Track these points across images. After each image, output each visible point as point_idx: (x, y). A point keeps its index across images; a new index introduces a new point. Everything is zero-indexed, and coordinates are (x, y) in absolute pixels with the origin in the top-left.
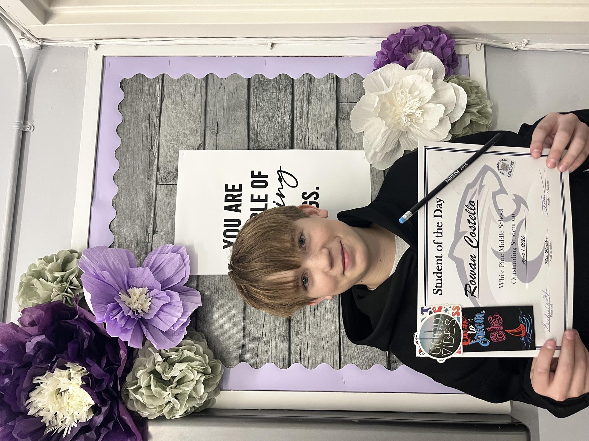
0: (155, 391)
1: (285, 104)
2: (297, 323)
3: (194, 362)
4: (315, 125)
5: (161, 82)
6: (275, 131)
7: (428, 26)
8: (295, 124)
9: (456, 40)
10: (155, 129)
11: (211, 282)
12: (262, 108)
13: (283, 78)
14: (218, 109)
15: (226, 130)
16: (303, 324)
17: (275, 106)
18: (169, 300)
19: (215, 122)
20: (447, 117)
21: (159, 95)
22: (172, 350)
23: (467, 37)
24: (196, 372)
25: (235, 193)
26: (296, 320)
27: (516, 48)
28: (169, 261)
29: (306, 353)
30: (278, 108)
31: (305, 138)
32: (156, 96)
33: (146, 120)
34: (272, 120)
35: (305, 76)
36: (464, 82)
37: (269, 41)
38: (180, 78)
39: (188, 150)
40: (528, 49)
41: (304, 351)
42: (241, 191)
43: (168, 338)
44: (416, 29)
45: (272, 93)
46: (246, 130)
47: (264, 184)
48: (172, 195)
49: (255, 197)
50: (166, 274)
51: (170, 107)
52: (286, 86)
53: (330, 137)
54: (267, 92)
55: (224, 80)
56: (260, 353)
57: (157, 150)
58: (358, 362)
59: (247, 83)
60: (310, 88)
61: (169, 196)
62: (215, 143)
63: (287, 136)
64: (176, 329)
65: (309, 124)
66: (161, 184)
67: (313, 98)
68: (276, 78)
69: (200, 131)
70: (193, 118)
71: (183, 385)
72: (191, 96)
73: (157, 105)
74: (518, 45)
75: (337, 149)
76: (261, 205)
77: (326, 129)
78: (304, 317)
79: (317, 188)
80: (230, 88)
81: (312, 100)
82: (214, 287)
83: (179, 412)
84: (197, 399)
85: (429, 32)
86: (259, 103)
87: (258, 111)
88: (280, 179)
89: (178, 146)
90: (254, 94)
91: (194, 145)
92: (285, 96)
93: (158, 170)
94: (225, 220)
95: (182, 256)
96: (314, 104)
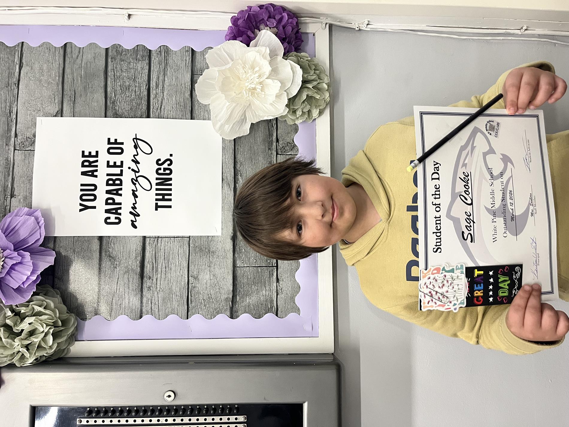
0: (6, 342)
1: (141, 74)
2: (149, 279)
3: (43, 316)
4: (170, 96)
5: (20, 49)
6: (132, 101)
7: (271, 4)
8: (151, 94)
9: (302, 19)
10: (13, 96)
11: (67, 243)
12: (119, 78)
13: (140, 48)
14: (75, 77)
15: (83, 98)
16: (155, 280)
17: (132, 76)
18: (20, 260)
19: (72, 90)
20: (285, 92)
21: (18, 62)
22: (22, 305)
23: (313, 16)
24: (45, 325)
25: (91, 159)
26: (148, 277)
27: (358, 28)
28: (24, 223)
29: (157, 306)
30: (135, 78)
31: (161, 108)
32: (15, 63)
33: (5, 87)
34: (129, 89)
35: (162, 47)
36: (302, 59)
37: (126, 12)
38: (39, 46)
39: (45, 117)
40: (369, 29)
41: (155, 304)
42: (98, 157)
43: (18, 294)
44: (261, 7)
45: (130, 63)
46: (104, 99)
47: (120, 151)
48: (29, 160)
49: (111, 164)
50: (21, 236)
51: (29, 75)
52: (143, 56)
53: (185, 107)
54: (125, 62)
55: (81, 49)
56: (114, 307)
57: (15, 116)
58: (204, 313)
59: (105, 52)
60: (166, 59)
61: (27, 162)
62: (72, 110)
63: (144, 105)
64: (26, 286)
65: (165, 94)
66: (18, 150)
67: (169, 69)
68: (134, 48)
69: (58, 99)
70: (51, 85)
71: (34, 336)
72: (49, 64)
73: (16, 73)
74: (360, 25)
75: (191, 119)
76: (117, 171)
77: (181, 100)
78: (156, 274)
79: (171, 155)
80: (88, 56)
81: (168, 71)
82: (70, 247)
83: (29, 360)
84: (47, 349)
85: (273, 10)
86: (117, 72)
87: (115, 80)
88: (136, 147)
89: (36, 113)
90: (112, 64)
91: (52, 112)
92: (142, 67)
93: (16, 135)
94: (82, 185)
95: (37, 219)
96: (170, 75)
